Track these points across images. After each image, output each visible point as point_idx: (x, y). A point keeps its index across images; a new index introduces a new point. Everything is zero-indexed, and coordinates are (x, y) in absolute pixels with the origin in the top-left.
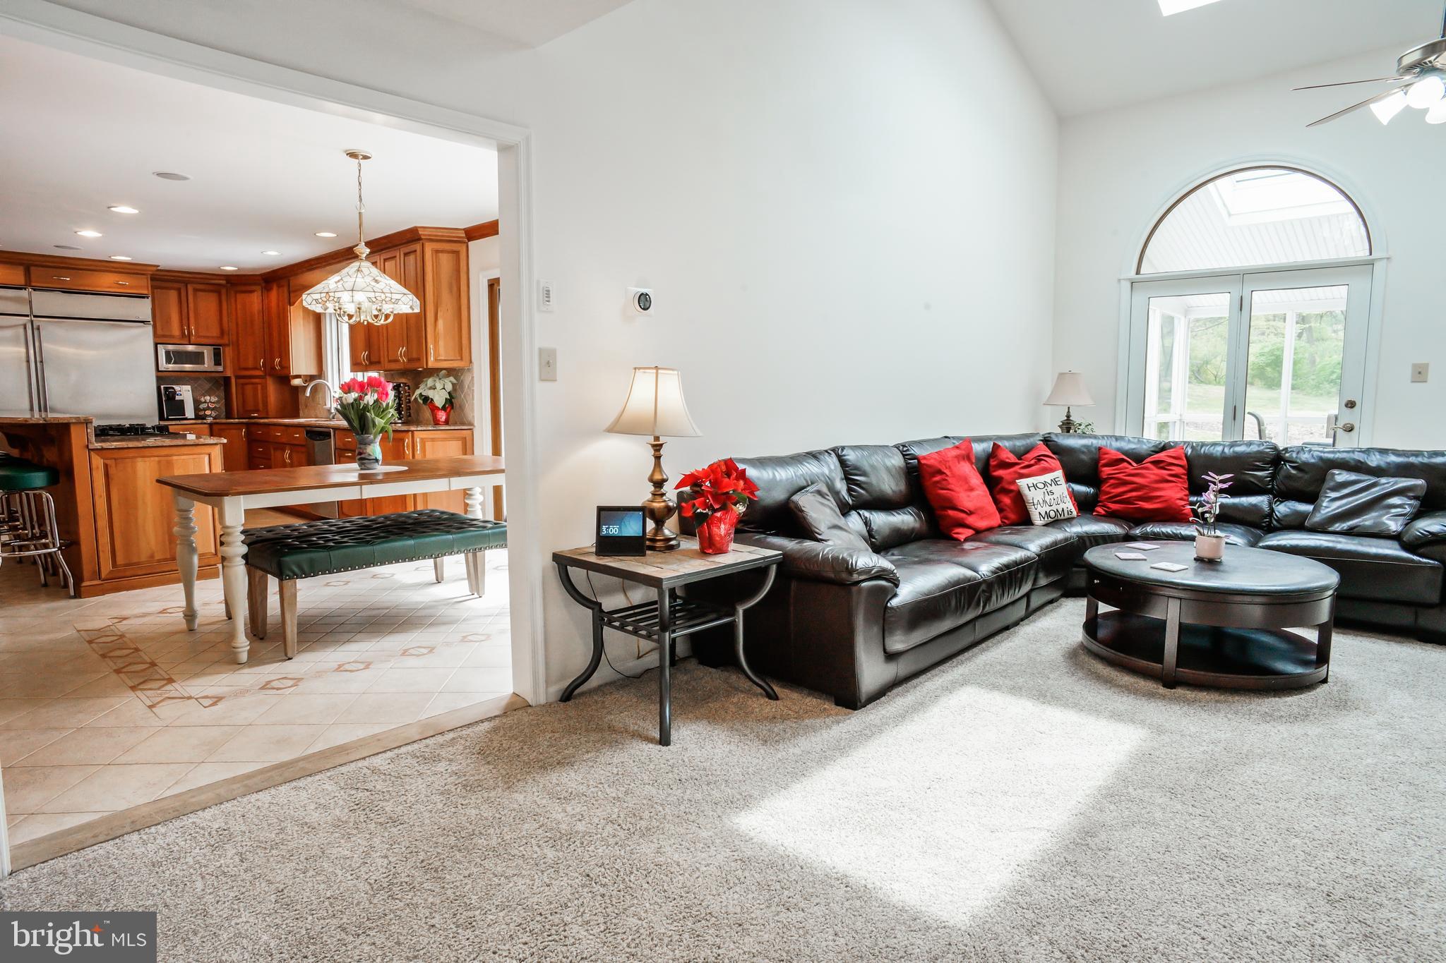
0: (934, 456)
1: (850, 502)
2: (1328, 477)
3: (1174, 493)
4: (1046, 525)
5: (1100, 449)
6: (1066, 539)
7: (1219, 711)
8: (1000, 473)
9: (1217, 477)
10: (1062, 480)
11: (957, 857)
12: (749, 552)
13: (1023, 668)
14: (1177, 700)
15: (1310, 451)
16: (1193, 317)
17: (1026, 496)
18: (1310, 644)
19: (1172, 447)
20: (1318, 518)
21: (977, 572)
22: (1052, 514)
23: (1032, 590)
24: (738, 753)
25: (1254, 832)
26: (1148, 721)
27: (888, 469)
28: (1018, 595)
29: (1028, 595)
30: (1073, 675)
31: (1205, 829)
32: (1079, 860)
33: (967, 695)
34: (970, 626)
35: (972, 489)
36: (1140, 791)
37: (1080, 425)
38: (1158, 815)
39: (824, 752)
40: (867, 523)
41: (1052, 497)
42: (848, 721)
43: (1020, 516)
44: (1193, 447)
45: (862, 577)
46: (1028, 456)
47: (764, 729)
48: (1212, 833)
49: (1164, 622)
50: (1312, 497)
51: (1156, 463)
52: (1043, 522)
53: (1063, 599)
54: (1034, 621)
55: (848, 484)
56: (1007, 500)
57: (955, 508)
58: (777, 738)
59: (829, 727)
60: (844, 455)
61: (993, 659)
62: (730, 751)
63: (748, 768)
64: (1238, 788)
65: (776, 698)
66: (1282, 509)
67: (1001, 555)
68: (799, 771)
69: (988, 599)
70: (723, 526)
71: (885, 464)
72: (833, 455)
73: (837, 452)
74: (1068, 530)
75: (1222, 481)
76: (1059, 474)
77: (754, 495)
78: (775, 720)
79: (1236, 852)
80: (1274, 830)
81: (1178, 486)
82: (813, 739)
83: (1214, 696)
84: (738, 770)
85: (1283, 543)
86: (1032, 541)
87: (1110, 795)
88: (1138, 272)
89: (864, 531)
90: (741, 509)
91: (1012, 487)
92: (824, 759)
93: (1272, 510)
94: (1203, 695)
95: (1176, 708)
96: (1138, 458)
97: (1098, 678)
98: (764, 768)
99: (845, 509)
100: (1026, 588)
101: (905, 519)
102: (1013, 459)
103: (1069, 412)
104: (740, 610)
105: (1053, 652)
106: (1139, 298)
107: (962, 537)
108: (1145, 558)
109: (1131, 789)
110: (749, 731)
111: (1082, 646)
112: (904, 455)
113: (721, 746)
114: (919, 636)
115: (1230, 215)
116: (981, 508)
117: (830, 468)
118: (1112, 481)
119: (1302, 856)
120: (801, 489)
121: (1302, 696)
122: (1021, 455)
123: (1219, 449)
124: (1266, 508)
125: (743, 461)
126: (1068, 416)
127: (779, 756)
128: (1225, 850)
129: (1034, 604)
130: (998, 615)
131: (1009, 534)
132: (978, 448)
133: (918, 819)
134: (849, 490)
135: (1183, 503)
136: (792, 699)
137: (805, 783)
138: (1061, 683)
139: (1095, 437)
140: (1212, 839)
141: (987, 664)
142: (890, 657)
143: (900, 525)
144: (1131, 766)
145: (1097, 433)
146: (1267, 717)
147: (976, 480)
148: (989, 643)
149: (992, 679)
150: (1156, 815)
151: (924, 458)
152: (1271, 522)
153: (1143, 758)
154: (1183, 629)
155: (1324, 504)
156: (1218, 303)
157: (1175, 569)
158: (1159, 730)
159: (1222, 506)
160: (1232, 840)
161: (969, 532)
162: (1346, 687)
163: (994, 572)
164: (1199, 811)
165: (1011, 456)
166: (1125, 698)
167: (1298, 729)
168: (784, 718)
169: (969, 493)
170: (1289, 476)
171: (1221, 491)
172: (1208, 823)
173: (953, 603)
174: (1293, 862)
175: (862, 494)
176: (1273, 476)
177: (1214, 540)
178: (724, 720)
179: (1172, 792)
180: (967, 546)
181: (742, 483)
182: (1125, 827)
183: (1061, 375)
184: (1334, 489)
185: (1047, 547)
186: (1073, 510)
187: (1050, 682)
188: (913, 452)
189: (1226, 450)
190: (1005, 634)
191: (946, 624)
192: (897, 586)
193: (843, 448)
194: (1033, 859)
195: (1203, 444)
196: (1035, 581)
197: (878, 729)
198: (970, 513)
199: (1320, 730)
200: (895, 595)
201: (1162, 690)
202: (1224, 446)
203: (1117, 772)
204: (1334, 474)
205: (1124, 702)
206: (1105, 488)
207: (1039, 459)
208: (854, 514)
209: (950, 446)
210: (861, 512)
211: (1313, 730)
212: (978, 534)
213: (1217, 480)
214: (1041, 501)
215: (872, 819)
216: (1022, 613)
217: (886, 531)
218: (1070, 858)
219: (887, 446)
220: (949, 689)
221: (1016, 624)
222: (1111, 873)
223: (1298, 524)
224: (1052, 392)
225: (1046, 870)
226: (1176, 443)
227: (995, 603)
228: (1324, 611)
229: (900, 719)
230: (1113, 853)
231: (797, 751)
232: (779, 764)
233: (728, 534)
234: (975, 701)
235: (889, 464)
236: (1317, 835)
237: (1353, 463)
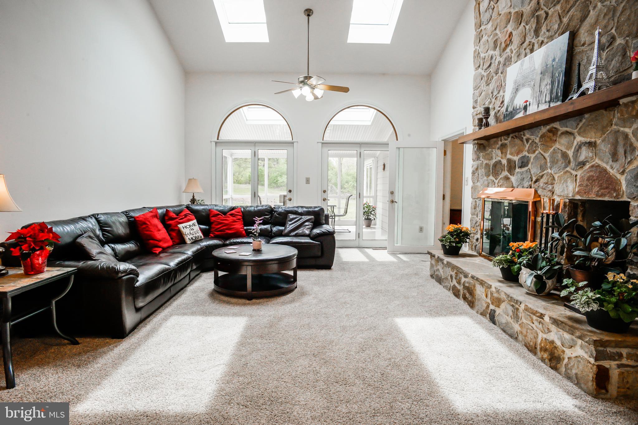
0: (142, 217)
1: (104, 240)
2: (288, 217)
3: (239, 226)
4: (192, 243)
5: (210, 210)
6: (201, 248)
7: (268, 305)
8: (171, 222)
9: (258, 219)
10: (197, 224)
11: (192, 386)
12: (57, 270)
13: (193, 304)
14: (254, 304)
15: (282, 208)
16: (233, 157)
17: (182, 232)
18: (290, 276)
19: (236, 208)
20: (286, 231)
21: (170, 266)
22: (194, 238)
23: (191, 271)
24: (64, 376)
25: (290, 342)
26: (247, 314)
27: (120, 223)
28: (186, 274)
29: (189, 274)
30: (214, 303)
31: (275, 346)
32: (238, 371)
33: (174, 320)
34: (169, 291)
35: (159, 230)
36: (251, 340)
37: (199, 200)
38: (259, 346)
39: (114, 362)
40: (113, 249)
41: (193, 231)
42: (121, 344)
43: (180, 240)
44: (244, 208)
45: (123, 275)
46: (181, 214)
47: (76, 361)
48: (278, 347)
49: (246, 275)
50: (283, 224)
51: (232, 215)
52: (190, 242)
53: (201, 273)
54: (192, 284)
55: (102, 232)
56: (174, 234)
57: (153, 239)
58: (85, 362)
59: (112, 350)
60: (99, 218)
61: (180, 303)
62: (59, 377)
63: (73, 382)
64: (281, 329)
65: (77, 343)
66: (275, 229)
67: (178, 257)
68: (104, 375)
69: (175, 277)
70: (40, 258)
71: (119, 220)
72: (93, 218)
73: (94, 216)
74: (201, 244)
75: (260, 220)
76: (195, 221)
77: (59, 241)
78: (81, 355)
79: (286, 351)
80: (295, 340)
81: (239, 223)
82: (106, 358)
83: (265, 300)
84: (67, 385)
85: (277, 241)
86: (188, 250)
87: (242, 344)
88: (218, 139)
89: (113, 253)
90: (50, 248)
91: (176, 228)
92: (115, 365)
93: (272, 230)
94: (261, 300)
95: (254, 307)
96: (224, 213)
97: (224, 302)
98: (83, 379)
99: (103, 244)
100: (189, 271)
101: (129, 246)
102: (174, 216)
103: (193, 195)
104: (54, 302)
105: (204, 295)
106: (219, 149)
107: (158, 252)
108: (235, 252)
109: (248, 340)
110: (67, 364)
111: (214, 290)
112: (127, 217)
113: (52, 376)
114: (150, 298)
115: (247, 120)
116: (164, 238)
117: (92, 224)
118: (215, 223)
119: (304, 345)
120: (80, 236)
121: (291, 294)
122: (178, 213)
123: (253, 208)
124: (269, 229)
125: (50, 223)
126: (193, 197)
127: (90, 370)
128: (283, 351)
129: (191, 277)
130: (180, 283)
131: (178, 248)
132: (160, 211)
133: (170, 377)
134: (103, 235)
135: (242, 230)
136: (85, 342)
137: (108, 379)
138: (211, 307)
139: (207, 205)
140: (279, 349)
141: (178, 305)
142: (138, 310)
143: (129, 249)
144: (246, 331)
145: (206, 203)
146: (284, 303)
147: (160, 226)
148: (176, 296)
149: (182, 311)
150: (259, 347)
151: (137, 217)
152: (272, 234)
153: (249, 328)
154: (253, 277)
155: (288, 226)
156: (246, 153)
157: (248, 255)
158: (251, 316)
159: (260, 230)
160: (284, 347)
161: (160, 249)
162: (302, 288)
163: (177, 265)
164: (272, 341)
165: (174, 215)
166: (236, 307)
167: (293, 305)
168: (86, 352)
169: (159, 232)
170: (276, 217)
171: (260, 224)
172: (276, 344)
173: (162, 281)
174: (302, 348)
175: (109, 236)
176: (271, 217)
177: (259, 242)
178: (49, 363)
179: (262, 337)
180: (162, 255)
181: (51, 235)
182: (250, 354)
183: (190, 180)
184: (290, 221)
185: (195, 252)
186: (202, 236)
187: (206, 307)
188: (131, 215)
189: (255, 209)
190: (182, 291)
191: (161, 290)
192: (138, 277)
193: (98, 215)
194: (222, 376)
195: (247, 207)
196: (192, 268)
197: (138, 345)
198: (160, 241)
199: (298, 304)
200: (138, 281)
201: (248, 302)
202: (254, 207)
203: (242, 335)
204: (289, 216)
205: (236, 309)
206: (213, 226)
207: (186, 216)
208: (106, 246)
209: (147, 211)
210: (110, 245)
211: (297, 304)
212: (164, 250)
213: (258, 220)
214: (189, 233)
215: (149, 384)
216: (187, 281)
217: (123, 253)
218: (235, 371)
219: (119, 213)
220: (165, 319)
221: (186, 286)
222: (250, 372)
223: (280, 234)
224: (186, 188)
225: (228, 379)
226: (237, 207)
227: (178, 278)
228: (294, 264)
229: (147, 337)
230: (249, 364)
231: (99, 365)
232: (91, 374)
233: (43, 263)
234: (178, 322)
235: (121, 221)
236: (307, 337)
237: (294, 211)
